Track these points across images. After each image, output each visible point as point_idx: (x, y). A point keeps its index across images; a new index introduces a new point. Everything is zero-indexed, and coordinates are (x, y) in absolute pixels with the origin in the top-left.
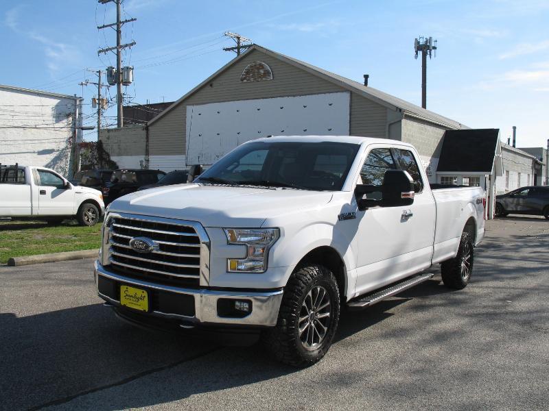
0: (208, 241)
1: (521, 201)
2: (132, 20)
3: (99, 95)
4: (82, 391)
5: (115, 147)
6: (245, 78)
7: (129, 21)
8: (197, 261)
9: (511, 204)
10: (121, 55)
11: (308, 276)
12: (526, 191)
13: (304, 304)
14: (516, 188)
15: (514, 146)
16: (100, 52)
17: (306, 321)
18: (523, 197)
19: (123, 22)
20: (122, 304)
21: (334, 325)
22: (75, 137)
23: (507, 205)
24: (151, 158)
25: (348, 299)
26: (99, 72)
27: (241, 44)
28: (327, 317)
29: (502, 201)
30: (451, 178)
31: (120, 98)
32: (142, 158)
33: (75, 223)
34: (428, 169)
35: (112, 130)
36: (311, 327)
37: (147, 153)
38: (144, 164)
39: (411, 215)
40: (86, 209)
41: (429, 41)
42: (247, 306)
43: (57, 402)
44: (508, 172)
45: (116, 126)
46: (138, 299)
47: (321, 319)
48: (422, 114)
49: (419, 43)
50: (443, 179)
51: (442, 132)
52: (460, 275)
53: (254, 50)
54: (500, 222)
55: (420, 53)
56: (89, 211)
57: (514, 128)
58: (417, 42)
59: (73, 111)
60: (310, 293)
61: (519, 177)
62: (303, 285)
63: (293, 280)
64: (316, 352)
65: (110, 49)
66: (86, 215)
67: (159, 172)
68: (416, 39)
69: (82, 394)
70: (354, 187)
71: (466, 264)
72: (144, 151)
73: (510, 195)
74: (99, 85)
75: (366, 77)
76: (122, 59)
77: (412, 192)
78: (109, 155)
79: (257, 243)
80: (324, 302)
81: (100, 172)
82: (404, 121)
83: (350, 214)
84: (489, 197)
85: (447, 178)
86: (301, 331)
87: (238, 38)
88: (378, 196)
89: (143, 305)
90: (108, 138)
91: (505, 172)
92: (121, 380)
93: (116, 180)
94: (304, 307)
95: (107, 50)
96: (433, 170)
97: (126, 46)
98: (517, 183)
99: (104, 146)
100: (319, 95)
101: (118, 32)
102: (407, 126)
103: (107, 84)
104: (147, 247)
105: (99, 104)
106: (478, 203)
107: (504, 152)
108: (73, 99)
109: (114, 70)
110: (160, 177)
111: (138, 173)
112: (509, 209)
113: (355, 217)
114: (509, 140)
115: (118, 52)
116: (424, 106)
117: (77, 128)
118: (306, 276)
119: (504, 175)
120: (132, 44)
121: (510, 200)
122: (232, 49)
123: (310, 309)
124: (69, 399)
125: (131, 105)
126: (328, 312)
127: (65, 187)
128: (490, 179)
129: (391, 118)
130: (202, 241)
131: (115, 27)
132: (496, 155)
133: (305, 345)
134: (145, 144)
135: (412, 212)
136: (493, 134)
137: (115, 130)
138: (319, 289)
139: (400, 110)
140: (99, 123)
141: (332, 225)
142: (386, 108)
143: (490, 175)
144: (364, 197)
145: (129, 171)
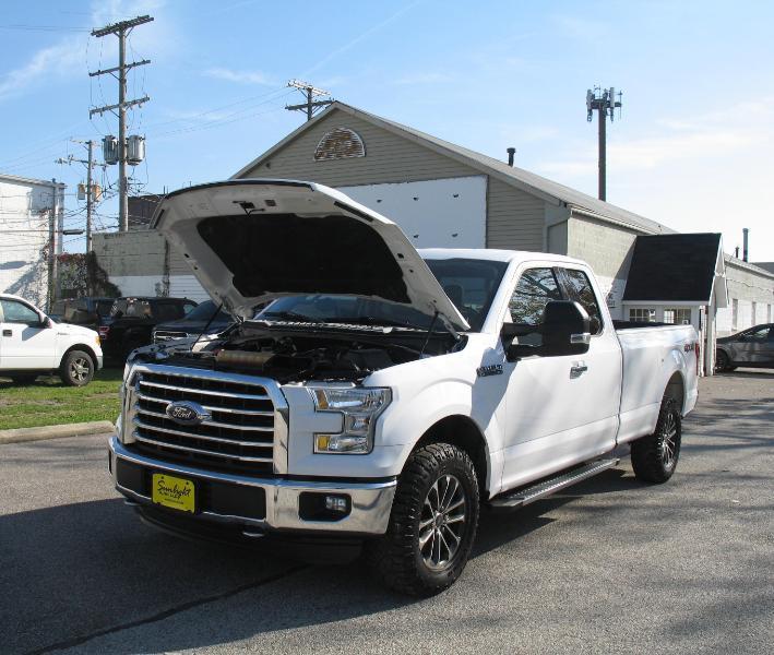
0: (285, 406)
1: (757, 346)
2: (144, 62)
3: (90, 180)
4: (97, 630)
5: (116, 261)
6: (321, 154)
7: (138, 64)
8: (269, 437)
9: (740, 352)
10: (126, 117)
11: (434, 460)
12: (765, 331)
13: (427, 502)
14: (749, 326)
15: (745, 260)
16: (93, 112)
17: (430, 526)
18: (761, 341)
19: (130, 66)
20: (155, 501)
21: (471, 533)
22: (53, 245)
23: (735, 354)
24: (173, 279)
25: (491, 496)
26: (89, 143)
27: (313, 100)
28: (461, 521)
29: (726, 347)
30: (646, 311)
31: (124, 184)
32: (159, 279)
33: (55, 381)
34: (610, 296)
35: (111, 235)
36: (437, 536)
37: (167, 271)
38: (162, 288)
39: (585, 369)
40: (74, 360)
41: (609, 94)
42: (343, 504)
43: (64, 646)
44: (735, 301)
45: (117, 230)
46: (180, 494)
47: (451, 525)
48: (599, 210)
49: (594, 96)
50: (632, 312)
51: (630, 239)
52: (660, 461)
53: (336, 110)
54: (724, 380)
55: (596, 113)
56: (78, 362)
57: (746, 231)
58: (591, 96)
59: (49, 205)
60: (435, 486)
61: (754, 308)
62: (425, 472)
63: (412, 465)
64: (444, 574)
65: (110, 108)
66: (73, 369)
67: (186, 301)
68: (589, 91)
69: (100, 634)
70: (500, 326)
71: (670, 445)
72: (162, 270)
73: (740, 338)
74: (90, 163)
75: (511, 152)
76: (126, 123)
77: (586, 334)
78: (106, 275)
79: (358, 409)
80: (456, 499)
81: (95, 302)
82: (571, 221)
83: (494, 367)
84: (706, 341)
85: (639, 311)
86: (423, 541)
87: (310, 90)
88: (535, 340)
89: (187, 504)
90: (105, 248)
91: (731, 301)
92: (154, 614)
93: (119, 314)
94: (427, 506)
95: (104, 109)
96: (618, 298)
97: (135, 102)
98: (750, 318)
99: (99, 260)
100: (438, 181)
101: (122, 81)
102: (576, 229)
103: (103, 162)
104: (194, 416)
105: (89, 194)
106: (686, 350)
107: (729, 269)
108: (51, 186)
109: (115, 140)
110: (188, 309)
111: (154, 302)
112: (738, 359)
113: (501, 372)
114: (737, 250)
115: (122, 113)
116: (602, 196)
117: (56, 232)
118: (429, 459)
119: (730, 306)
120: (143, 100)
121: (740, 345)
122: (300, 107)
123: (435, 509)
124: (81, 640)
125: (140, 195)
126: (462, 514)
127: (41, 325)
128: (707, 312)
129: (551, 216)
130: (276, 407)
131: (117, 73)
132: (716, 274)
133: (428, 562)
134: (163, 258)
135: (586, 365)
136: (711, 241)
137: (116, 234)
138: (448, 479)
139: (566, 204)
140: (88, 224)
141: (468, 383)
142: (543, 202)
143: (707, 307)
144: (515, 341)
145: (140, 299)
